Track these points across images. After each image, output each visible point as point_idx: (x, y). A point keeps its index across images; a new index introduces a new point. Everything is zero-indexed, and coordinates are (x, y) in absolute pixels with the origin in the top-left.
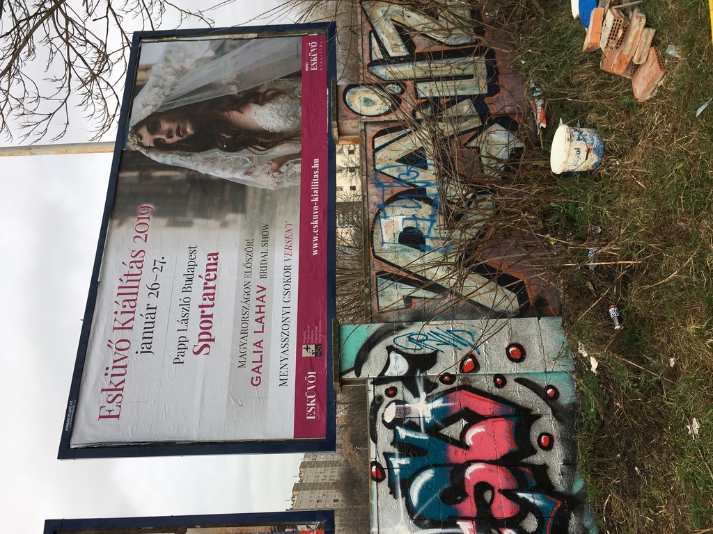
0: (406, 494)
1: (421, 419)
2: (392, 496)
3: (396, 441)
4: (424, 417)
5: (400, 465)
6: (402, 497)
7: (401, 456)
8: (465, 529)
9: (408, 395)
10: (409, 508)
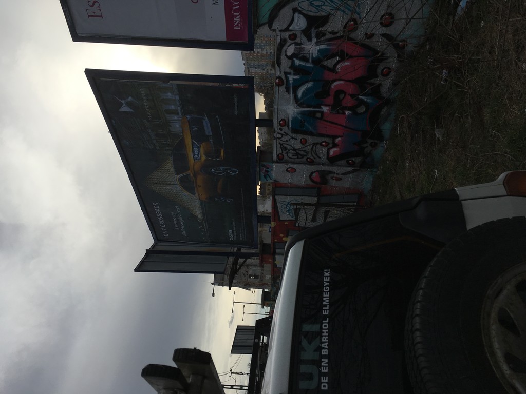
0: (295, 92)
1: (311, 55)
2: (287, 93)
3: (293, 66)
4: (312, 54)
5: (293, 79)
6: (293, 93)
7: (295, 74)
8: (325, 109)
9: (304, 39)
10: (296, 99)
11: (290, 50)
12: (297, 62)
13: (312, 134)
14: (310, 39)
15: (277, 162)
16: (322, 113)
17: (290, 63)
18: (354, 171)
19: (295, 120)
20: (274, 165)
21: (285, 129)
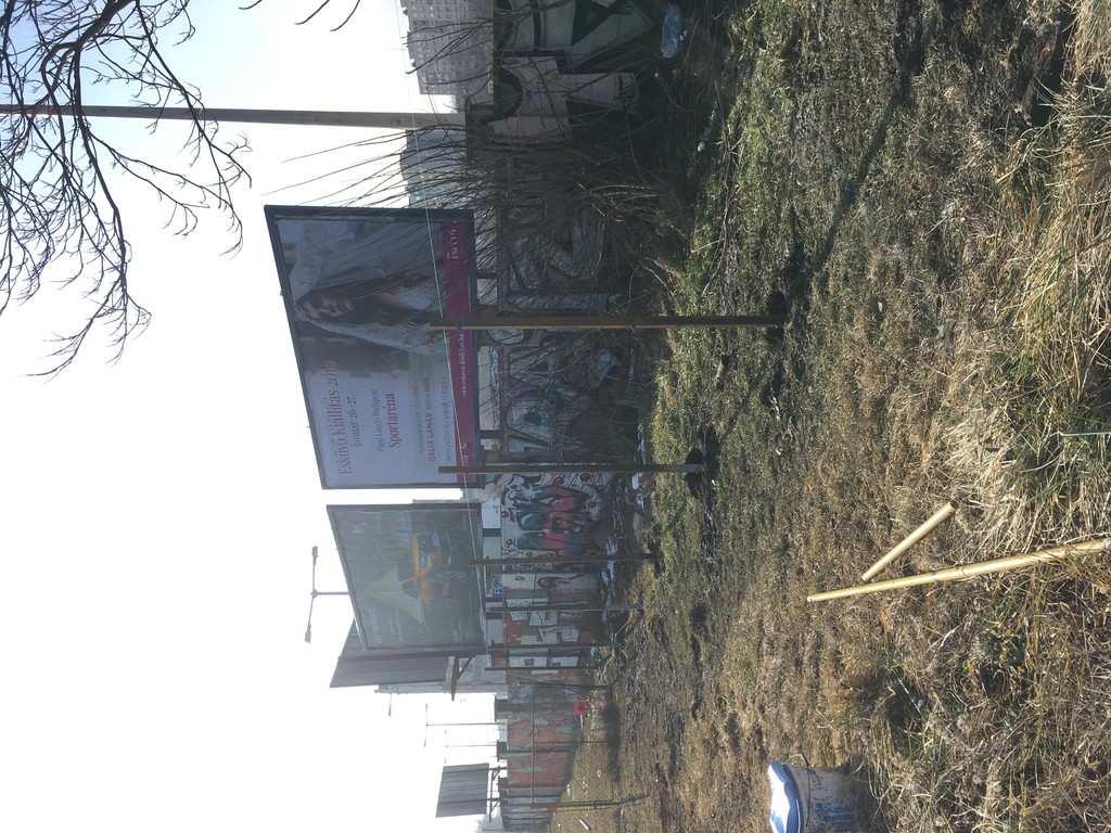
1: (529, 497)
2: (511, 521)
3: (516, 504)
4: (531, 496)
8: (546, 531)
9: (523, 488)
10: (520, 524)
11: (513, 495)
12: (519, 502)
13: (537, 549)
14: (528, 488)
15: (505, 572)
16: (544, 534)
17: (513, 502)
18: (579, 576)
19: (519, 540)
20: (503, 576)
21: (512, 546)
